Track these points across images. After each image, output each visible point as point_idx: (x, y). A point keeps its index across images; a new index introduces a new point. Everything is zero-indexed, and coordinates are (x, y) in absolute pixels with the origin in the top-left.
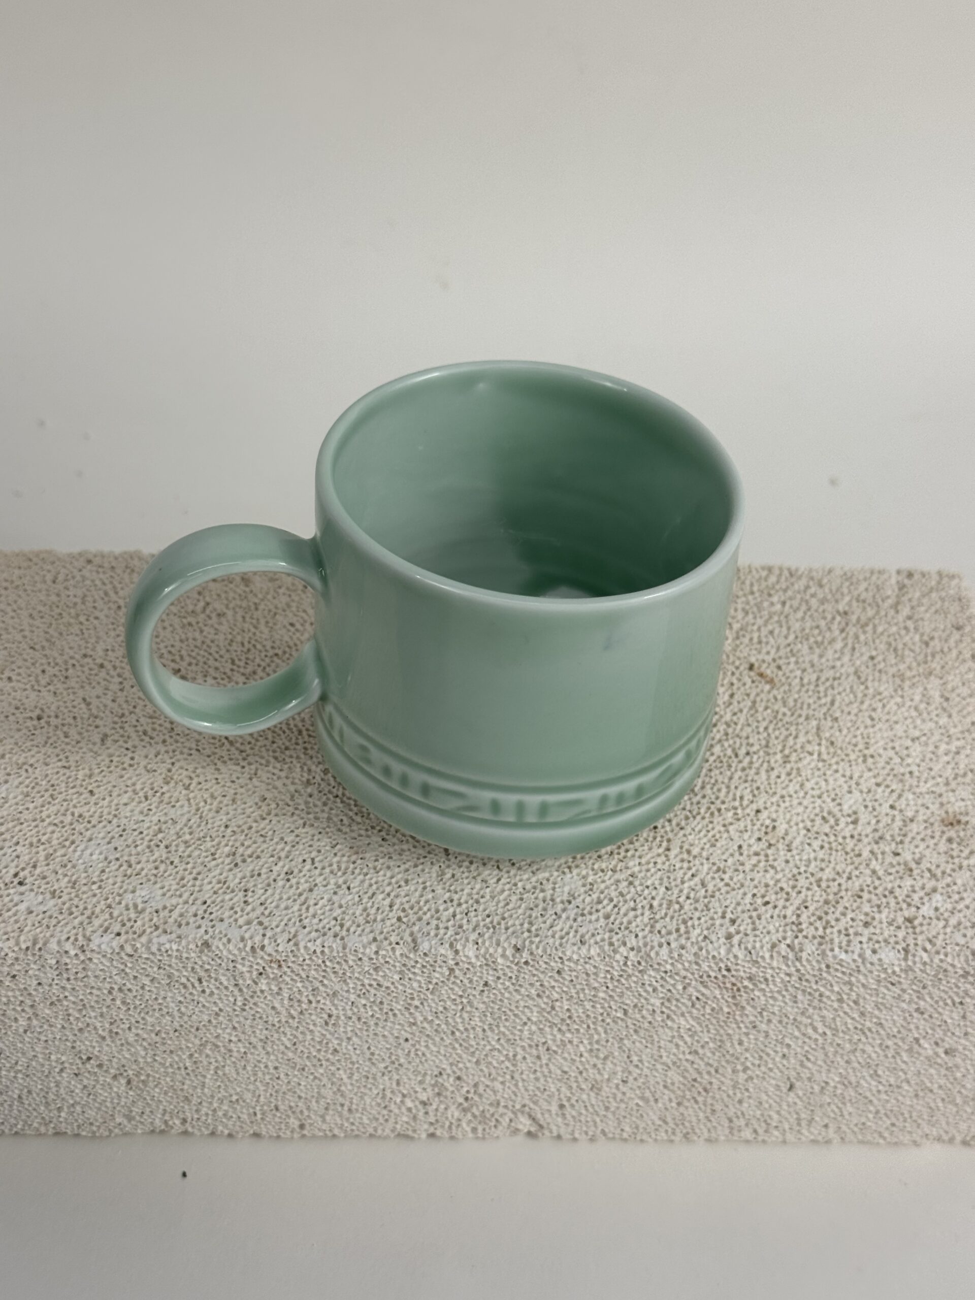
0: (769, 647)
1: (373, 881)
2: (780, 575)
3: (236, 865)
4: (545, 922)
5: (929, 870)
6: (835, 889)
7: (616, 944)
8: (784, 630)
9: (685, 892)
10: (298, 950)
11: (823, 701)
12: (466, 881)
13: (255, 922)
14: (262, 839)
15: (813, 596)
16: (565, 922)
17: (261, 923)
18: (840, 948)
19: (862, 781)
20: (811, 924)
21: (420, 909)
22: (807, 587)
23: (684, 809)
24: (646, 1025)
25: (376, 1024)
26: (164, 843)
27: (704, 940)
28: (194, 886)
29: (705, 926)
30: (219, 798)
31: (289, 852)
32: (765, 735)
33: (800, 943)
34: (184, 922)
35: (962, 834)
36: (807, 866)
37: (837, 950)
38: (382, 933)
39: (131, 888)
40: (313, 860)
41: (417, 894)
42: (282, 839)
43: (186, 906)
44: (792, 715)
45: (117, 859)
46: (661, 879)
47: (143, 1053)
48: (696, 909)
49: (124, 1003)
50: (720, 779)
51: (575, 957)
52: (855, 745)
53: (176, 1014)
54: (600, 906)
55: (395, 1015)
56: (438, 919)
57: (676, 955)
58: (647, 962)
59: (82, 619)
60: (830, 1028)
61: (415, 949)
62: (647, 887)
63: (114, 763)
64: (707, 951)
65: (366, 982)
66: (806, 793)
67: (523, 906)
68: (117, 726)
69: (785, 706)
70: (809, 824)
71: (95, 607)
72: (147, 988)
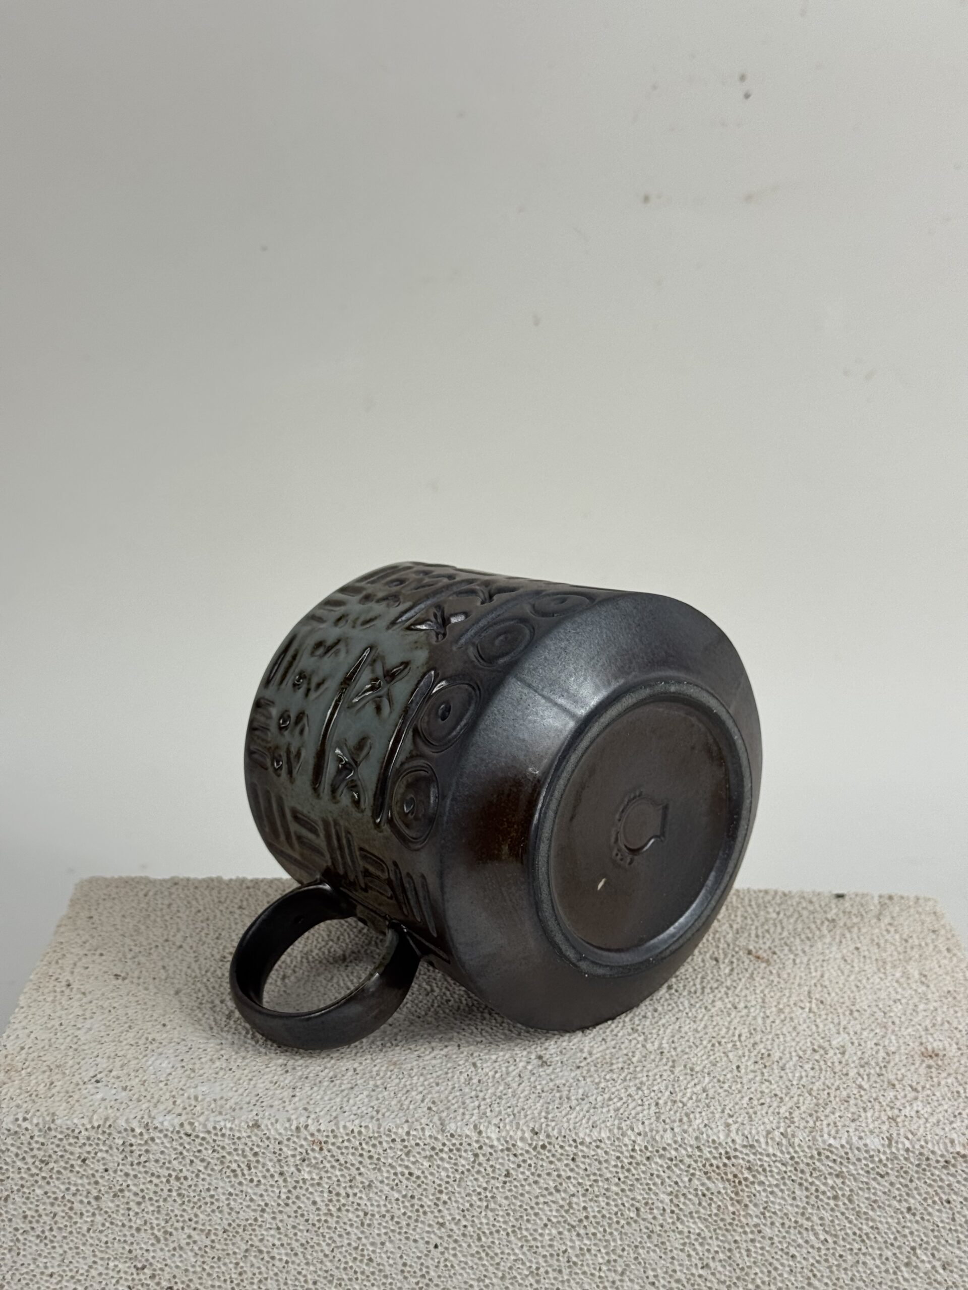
5: (911, 1086)
8: (779, 929)
9: (688, 1095)
19: (849, 1026)
35: (940, 1063)
39: (193, 1085)
48: (698, 1106)
50: (721, 1023)
54: (611, 1103)
71: (178, 911)
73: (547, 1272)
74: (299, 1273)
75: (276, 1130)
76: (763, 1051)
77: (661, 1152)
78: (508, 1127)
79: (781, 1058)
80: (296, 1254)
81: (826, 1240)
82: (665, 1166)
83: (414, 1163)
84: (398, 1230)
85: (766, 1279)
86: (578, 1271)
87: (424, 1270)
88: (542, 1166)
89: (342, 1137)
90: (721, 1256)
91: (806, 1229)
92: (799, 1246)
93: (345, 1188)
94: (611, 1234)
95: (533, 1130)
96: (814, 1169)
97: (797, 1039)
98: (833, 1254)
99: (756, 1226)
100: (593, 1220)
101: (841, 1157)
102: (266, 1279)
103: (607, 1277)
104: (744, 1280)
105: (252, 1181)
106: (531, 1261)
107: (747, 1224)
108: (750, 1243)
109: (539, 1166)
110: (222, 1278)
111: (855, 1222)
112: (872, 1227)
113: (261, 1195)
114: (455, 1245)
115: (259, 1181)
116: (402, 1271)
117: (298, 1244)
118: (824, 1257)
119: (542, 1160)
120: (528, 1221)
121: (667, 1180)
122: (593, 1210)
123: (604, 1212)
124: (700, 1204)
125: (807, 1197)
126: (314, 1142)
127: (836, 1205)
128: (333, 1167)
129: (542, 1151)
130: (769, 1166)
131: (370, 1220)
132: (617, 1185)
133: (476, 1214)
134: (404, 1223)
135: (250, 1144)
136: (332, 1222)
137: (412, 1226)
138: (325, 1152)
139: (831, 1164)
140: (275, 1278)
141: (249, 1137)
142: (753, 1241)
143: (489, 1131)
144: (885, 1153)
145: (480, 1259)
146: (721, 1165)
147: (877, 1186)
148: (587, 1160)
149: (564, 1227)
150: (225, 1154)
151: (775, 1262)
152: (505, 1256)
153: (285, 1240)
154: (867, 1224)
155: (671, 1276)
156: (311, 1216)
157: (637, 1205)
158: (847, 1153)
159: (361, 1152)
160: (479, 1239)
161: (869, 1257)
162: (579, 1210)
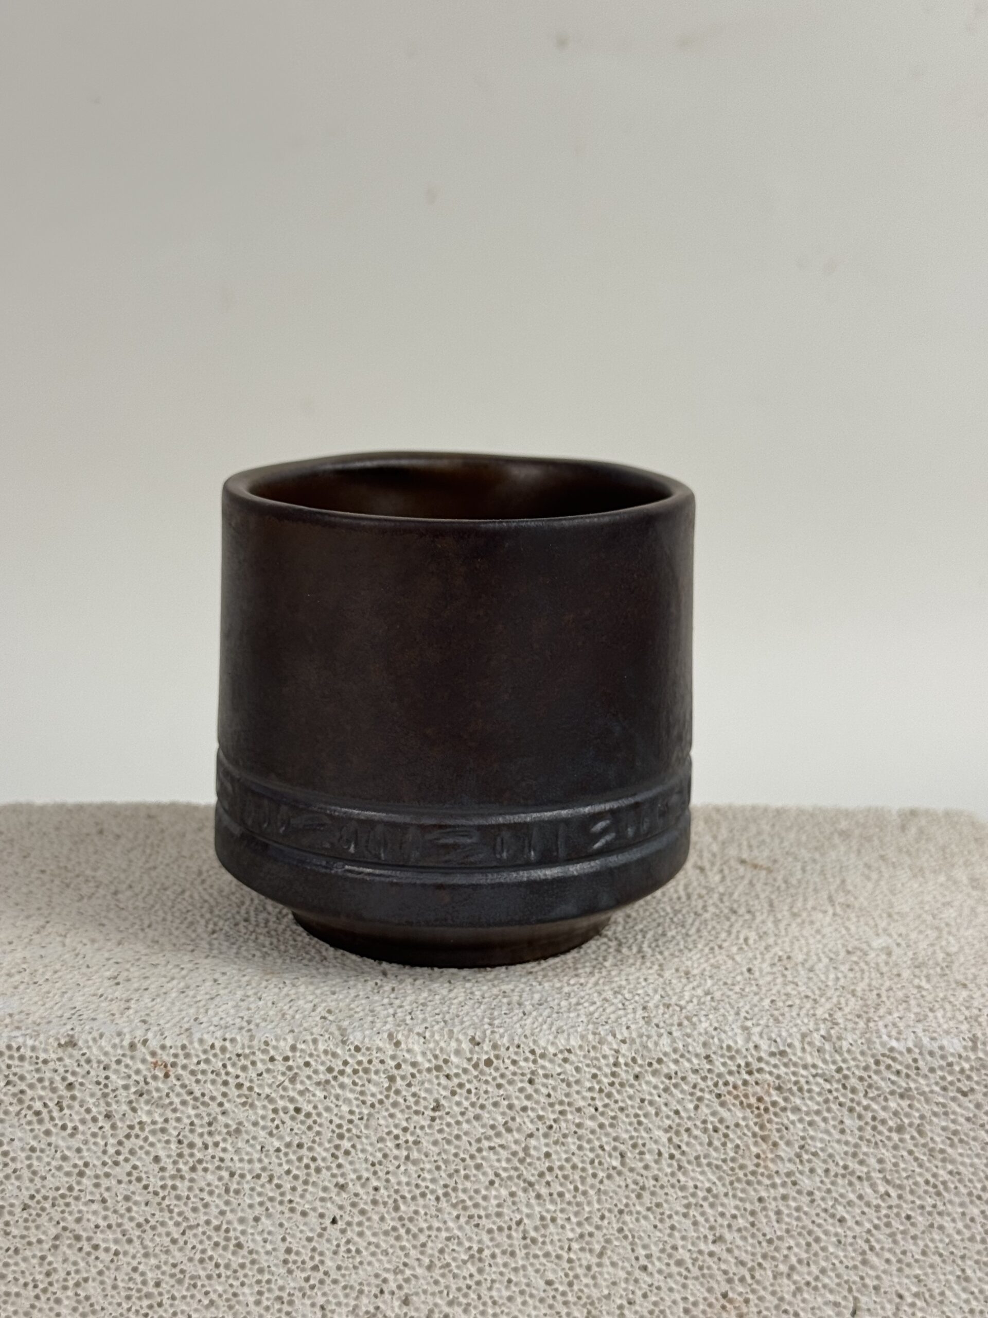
73: (493, 1256)
74: (135, 1269)
75: (101, 1048)
76: (781, 953)
77: (656, 1065)
78: (437, 1037)
79: (806, 960)
80: (130, 1241)
81: (888, 1194)
82: (662, 1086)
83: (301, 1093)
84: (279, 1198)
85: (804, 1256)
86: (540, 1253)
87: (317, 1258)
88: (486, 1092)
89: (197, 1056)
90: (741, 1222)
91: (859, 1178)
92: (850, 1203)
93: (201, 1135)
94: (585, 1193)
95: (472, 1040)
96: (870, 1086)
97: (825, 941)
98: (898, 1215)
99: (789, 1174)
100: (560, 1173)
101: (908, 1067)
102: (86, 1280)
103: (579, 1259)
104: (773, 1258)
105: (64, 1127)
106: (470, 1239)
107: (777, 1172)
108: (780, 1203)
109: (482, 1092)
110: (22, 1281)
111: (928, 1164)
112: (951, 1173)
113: (79, 1150)
114: (361, 1218)
115: (75, 1128)
116: (285, 1262)
117: (133, 1224)
118: (885, 1220)
119: (487, 1082)
120: (467, 1177)
121: (664, 1108)
122: (559, 1156)
123: (575, 1160)
124: (710, 1144)
125: (860, 1129)
126: (155, 1064)
127: (901, 1140)
128: (184, 1103)
129: (486, 1069)
130: (807, 1082)
131: (238, 1183)
132: (592, 1118)
133: (391, 1168)
134: (287, 1186)
135: (61, 1070)
136: (182, 1186)
137: (300, 1190)
138: (172, 1079)
139: (894, 1078)
140: (99, 1278)
141: (60, 1059)
142: (784, 1198)
143: (410, 1040)
144: (968, 1059)
145: (398, 1238)
146: (740, 1083)
147: (958, 1110)
148: (551, 1081)
149: (516, 1185)
150: (23, 1086)
151: (816, 1229)
152: (434, 1233)
153: (113, 1219)
154: (944, 1168)
155: (670, 1256)
156: (152, 1179)
157: (622, 1147)
158: (915, 1060)
159: (224, 1078)
160: (397, 1208)
161: (947, 1218)
162: (539, 1159)
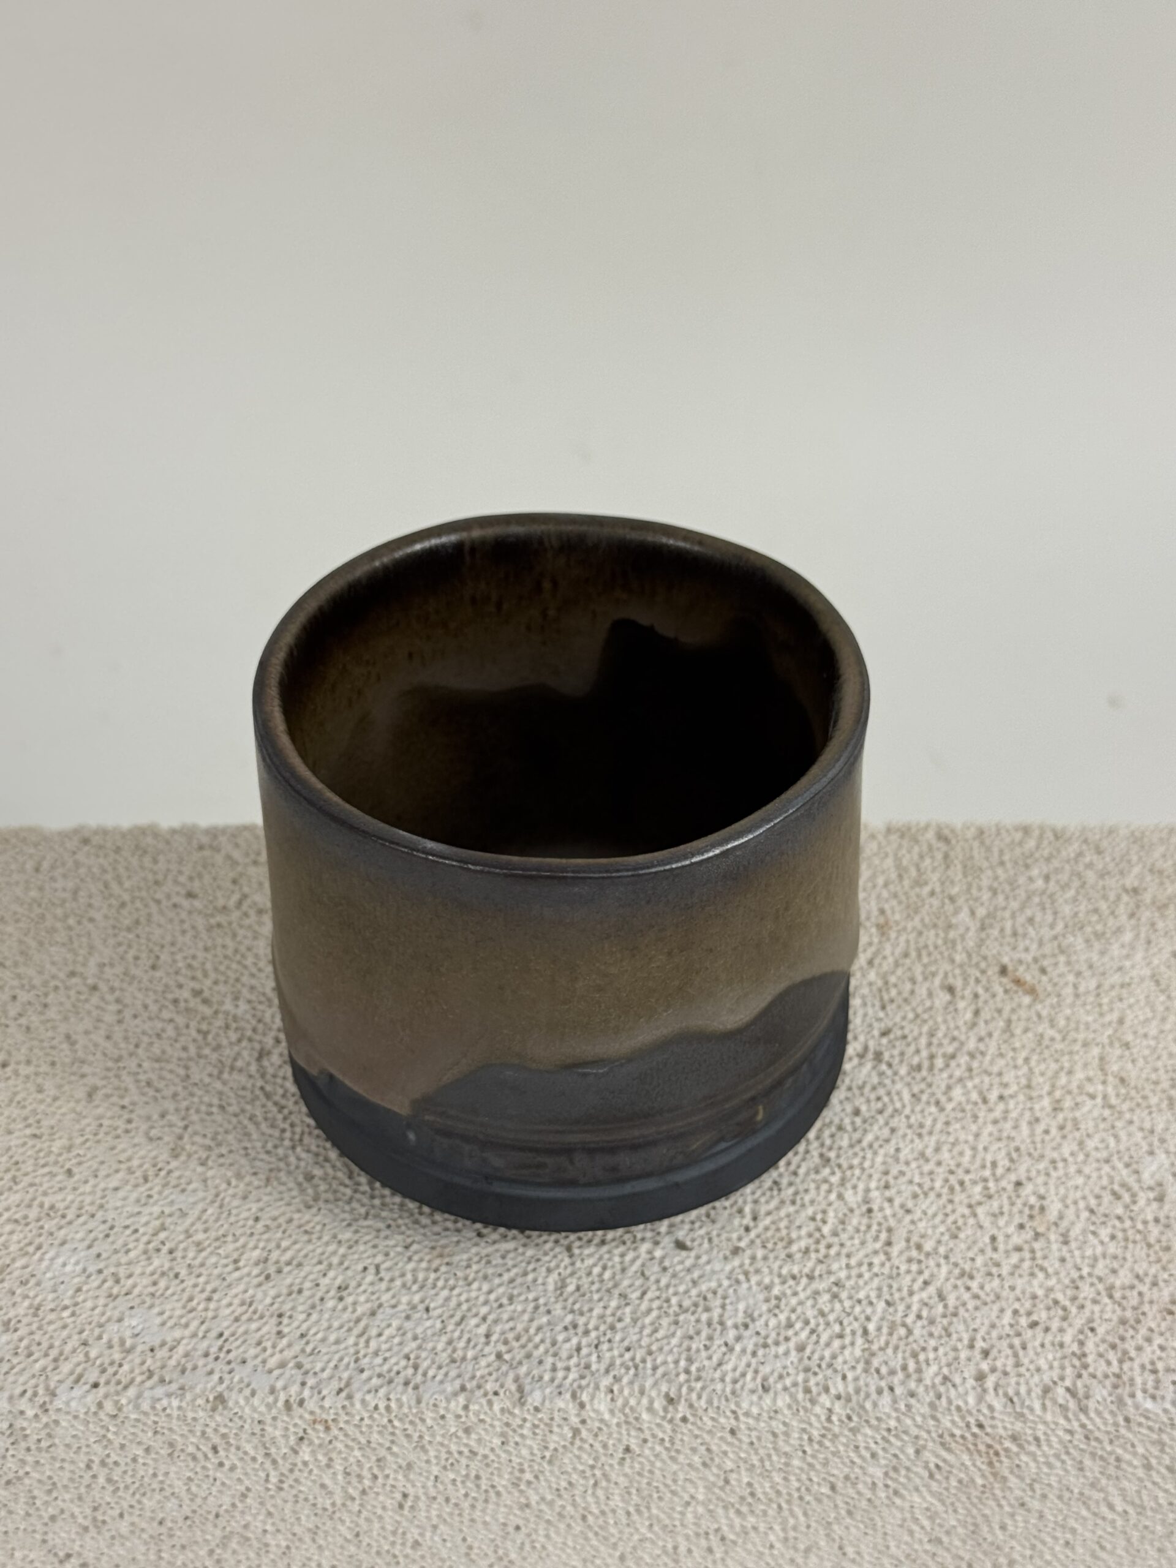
0: (1027, 942)
1: (463, 1298)
2: (1041, 837)
3: (268, 1277)
4: (710, 1358)
6: (1134, 1301)
7: (814, 1390)
10: (352, 1405)
11: (1108, 1018)
12: (596, 1297)
13: (291, 1365)
14: (306, 1238)
15: (1090, 866)
16: (739, 1358)
17: (299, 1366)
18: (1145, 1391)
20: (1101, 1355)
21: (530, 1340)
22: (1080, 854)
23: (911, 1182)
24: (864, 1504)
25: (473, 1507)
26: (168, 1246)
27: (943, 1384)
28: (206, 1310)
29: (944, 1361)
30: (248, 1179)
31: (344, 1256)
32: (1025, 1069)
33: (1086, 1386)
34: (189, 1366)
36: (1093, 1266)
37: (1139, 1395)
38: (473, 1377)
40: (377, 1267)
41: (526, 1317)
42: (335, 1237)
43: (195, 1340)
44: (1064, 1039)
45: (100, 1272)
46: (879, 1289)
47: (143, 1549)
49: (109, 1480)
51: (755, 1410)
52: (1156, 1083)
53: (183, 1494)
55: (498, 1494)
56: (555, 1355)
57: (903, 1407)
58: (860, 1417)
59: (71, 921)
60: (1133, 1504)
61: (521, 1401)
62: (859, 1301)
63: (104, 1129)
64: (950, 1402)
65: (454, 1448)
66: (1087, 1155)
67: (679, 1333)
68: (111, 1074)
69: (1052, 1026)
70: (1093, 1202)
72: (141, 1461)
